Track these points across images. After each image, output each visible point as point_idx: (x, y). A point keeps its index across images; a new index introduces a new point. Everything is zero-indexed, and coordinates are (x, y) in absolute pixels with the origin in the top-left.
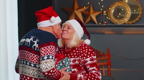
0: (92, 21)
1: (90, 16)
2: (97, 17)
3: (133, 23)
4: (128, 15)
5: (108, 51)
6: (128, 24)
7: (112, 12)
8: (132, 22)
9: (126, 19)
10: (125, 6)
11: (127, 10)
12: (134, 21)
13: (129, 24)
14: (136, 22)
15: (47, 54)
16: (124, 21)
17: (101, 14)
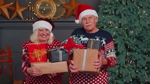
0: (18, 16)
1: (16, 11)
2: (23, 13)
3: (59, 19)
4: (53, 10)
5: (8, 47)
6: (53, 19)
7: (38, 7)
8: (57, 17)
9: (52, 15)
10: (50, 2)
11: (53, 5)
12: (59, 17)
13: (55, 19)
14: (61, 17)
15: (110, 49)
16: (49, 17)
17: (27, 9)
